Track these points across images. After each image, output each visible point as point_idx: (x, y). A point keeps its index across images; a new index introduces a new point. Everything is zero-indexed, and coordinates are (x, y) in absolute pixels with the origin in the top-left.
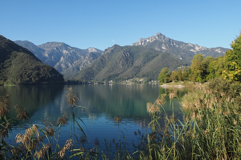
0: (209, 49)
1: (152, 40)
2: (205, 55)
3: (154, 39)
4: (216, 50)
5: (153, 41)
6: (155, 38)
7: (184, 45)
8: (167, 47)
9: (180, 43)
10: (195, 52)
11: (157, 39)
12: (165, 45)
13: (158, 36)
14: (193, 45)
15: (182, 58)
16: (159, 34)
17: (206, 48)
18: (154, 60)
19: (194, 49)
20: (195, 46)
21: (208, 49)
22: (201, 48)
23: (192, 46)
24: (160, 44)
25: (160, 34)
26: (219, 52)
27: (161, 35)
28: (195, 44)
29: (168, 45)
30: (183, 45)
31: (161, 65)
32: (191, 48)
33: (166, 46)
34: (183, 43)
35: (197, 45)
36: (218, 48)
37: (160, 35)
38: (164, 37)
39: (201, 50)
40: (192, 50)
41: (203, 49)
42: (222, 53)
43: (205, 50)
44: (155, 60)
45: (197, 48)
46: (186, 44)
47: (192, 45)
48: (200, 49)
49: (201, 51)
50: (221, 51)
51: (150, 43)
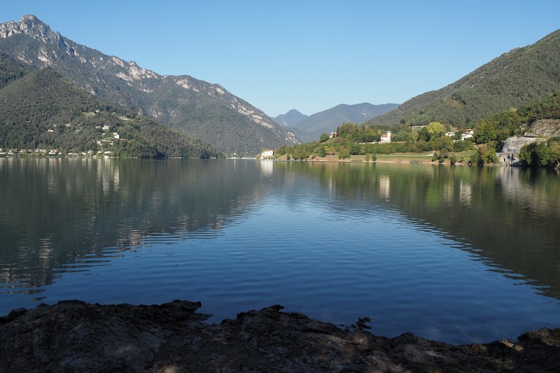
0: (163, 77)
1: (7, 32)
2: (152, 91)
3: (15, 31)
4: (179, 83)
5: (10, 34)
6: (19, 28)
7: (101, 59)
8: (53, 57)
9: (90, 53)
10: (130, 82)
11: (23, 31)
12: (49, 51)
13: (28, 23)
14: (124, 62)
15: (96, 91)
16: (31, 18)
17: (156, 74)
18: (9, 86)
19: (127, 73)
20: (130, 66)
21: (159, 76)
22: (143, 72)
23: (122, 65)
24: (34, 47)
25: (35, 18)
26: (186, 86)
27: (37, 21)
28: (131, 62)
29: (58, 53)
30: (99, 59)
31: (33, 103)
32: (119, 69)
33: (50, 55)
34: (98, 54)
35: (135, 63)
36: (183, 77)
37: (33, 22)
38: (47, 29)
39: (144, 77)
40: (121, 75)
41: (148, 77)
42: (190, 91)
43: (153, 79)
44: (14, 86)
45: (134, 72)
46: (106, 57)
47: (121, 62)
48: (142, 75)
49: (145, 81)
50: (188, 85)
51: (2, 39)
